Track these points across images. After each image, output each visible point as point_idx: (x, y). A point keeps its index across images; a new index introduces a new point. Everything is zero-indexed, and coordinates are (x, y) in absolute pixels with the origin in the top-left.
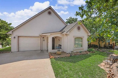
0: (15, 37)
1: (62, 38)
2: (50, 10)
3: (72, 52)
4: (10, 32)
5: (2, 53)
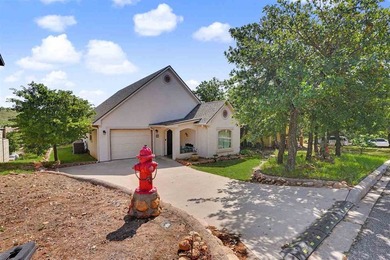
0: (104, 132)
1: (196, 133)
4: (98, 123)
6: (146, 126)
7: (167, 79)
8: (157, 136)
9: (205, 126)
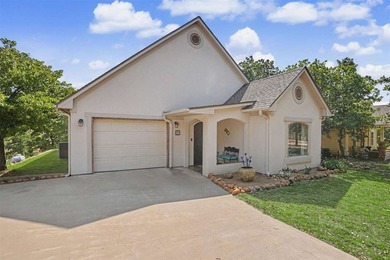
0: (81, 121)
1: (246, 127)
2: (196, 30)
3: (287, 170)
4: (67, 104)
5: (37, 179)
6: (159, 115)
7: (195, 39)
8: (178, 133)
9: (265, 113)
